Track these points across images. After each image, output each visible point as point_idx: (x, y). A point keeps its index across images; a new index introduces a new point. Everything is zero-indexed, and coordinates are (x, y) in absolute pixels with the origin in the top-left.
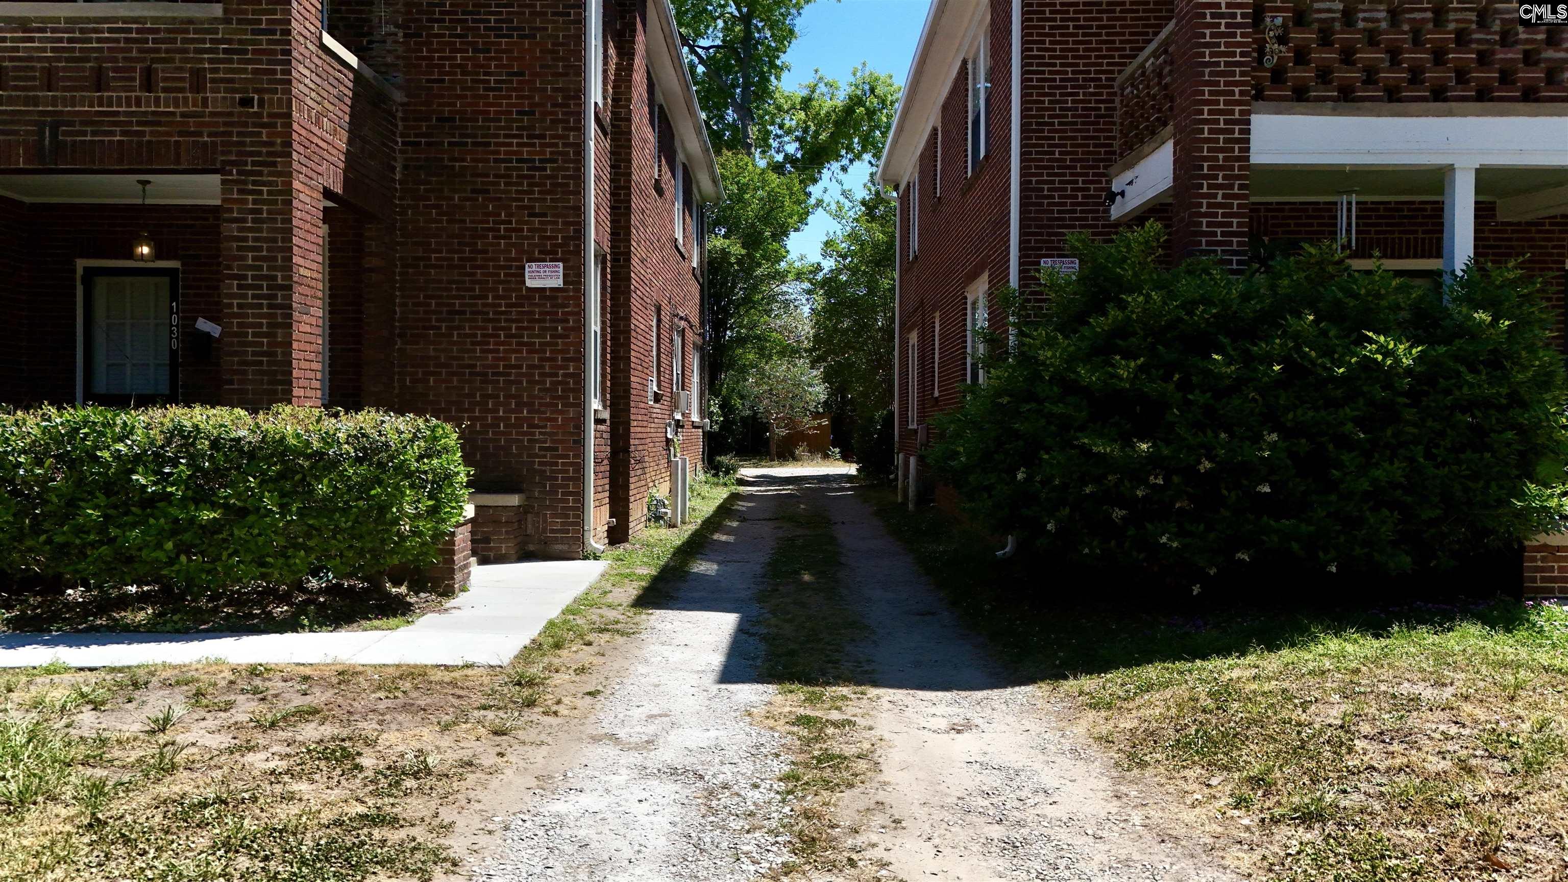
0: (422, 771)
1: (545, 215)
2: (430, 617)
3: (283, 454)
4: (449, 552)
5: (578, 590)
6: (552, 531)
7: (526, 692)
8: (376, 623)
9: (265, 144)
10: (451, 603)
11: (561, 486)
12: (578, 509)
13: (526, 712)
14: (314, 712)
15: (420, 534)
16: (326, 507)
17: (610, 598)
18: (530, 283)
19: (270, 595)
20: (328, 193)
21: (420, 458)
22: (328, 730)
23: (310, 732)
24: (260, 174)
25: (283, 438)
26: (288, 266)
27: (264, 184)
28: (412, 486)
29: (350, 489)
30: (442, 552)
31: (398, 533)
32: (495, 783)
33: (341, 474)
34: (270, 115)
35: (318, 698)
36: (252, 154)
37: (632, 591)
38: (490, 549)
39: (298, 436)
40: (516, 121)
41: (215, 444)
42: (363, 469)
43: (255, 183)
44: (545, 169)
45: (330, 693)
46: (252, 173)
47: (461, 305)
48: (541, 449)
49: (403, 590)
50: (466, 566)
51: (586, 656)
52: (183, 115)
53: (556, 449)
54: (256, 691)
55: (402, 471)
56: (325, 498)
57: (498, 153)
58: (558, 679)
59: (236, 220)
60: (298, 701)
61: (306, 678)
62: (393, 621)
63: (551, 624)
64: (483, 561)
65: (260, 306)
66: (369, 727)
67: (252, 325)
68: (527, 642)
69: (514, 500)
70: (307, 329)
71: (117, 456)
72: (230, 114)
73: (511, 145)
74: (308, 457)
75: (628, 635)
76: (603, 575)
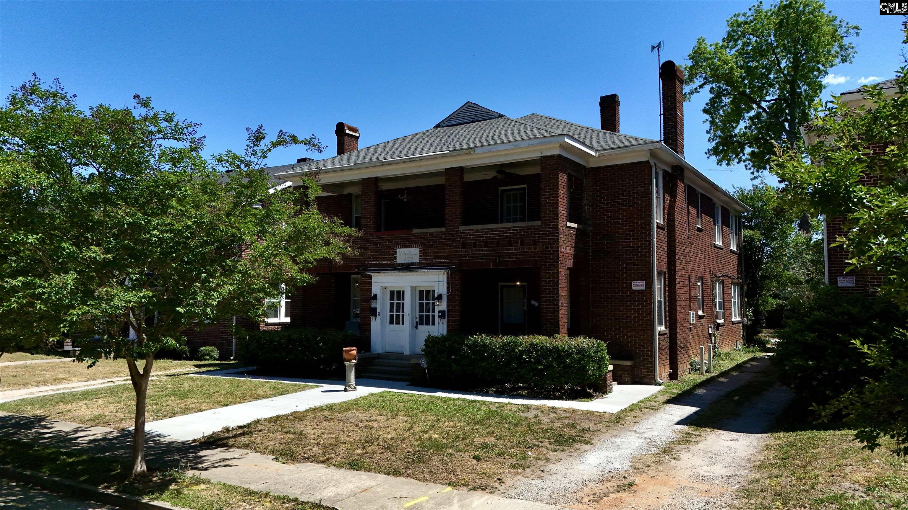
0: (589, 430)
1: (639, 265)
2: (599, 400)
3: (558, 351)
4: (605, 380)
5: (647, 396)
6: (644, 374)
7: (618, 420)
8: (583, 400)
9: (551, 259)
10: (606, 396)
11: (646, 359)
12: (652, 367)
13: (616, 424)
14: (567, 417)
15: (595, 375)
16: (569, 366)
17: (656, 399)
18: (634, 288)
19: (555, 390)
20: (569, 269)
21: (594, 353)
22: (570, 421)
23: (566, 421)
24: (550, 267)
25: (558, 347)
26: (558, 294)
27: (551, 270)
28: (592, 361)
29: (575, 361)
30: (602, 380)
31: (589, 374)
32: (604, 434)
33: (573, 357)
34: (553, 251)
35: (568, 415)
36: (548, 262)
37: (667, 397)
38: (622, 379)
39: (562, 346)
40: (628, 234)
41: (541, 348)
42: (578, 356)
43: (549, 270)
44: (638, 249)
45: (570, 415)
46: (548, 267)
47: (611, 296)
48: (639, 345)
49: (591, 391)
50: (611, 385)
51: (639, 413)
52: (531, 252)
53: (644, 346)
54: (554, 412)
55: (589, 356)
56: (569, 364)
57: (623, 245)
58: (627, 418)
59: (544, 281)
60: (563, 415)
61: (565, 411)
62: (587, 400)
63: (633, 405)
64: (620, 383)
65: (551, 305)
66: (579, 422)
67: (549, 311)
68: (623, 408)
69: (629, 363)
70: (564, 311)
71: (519, 350)
72: (543, 251)
73: (627, 242)
74: (564, 352)
75: (656, 410)
76: (659, 392)
